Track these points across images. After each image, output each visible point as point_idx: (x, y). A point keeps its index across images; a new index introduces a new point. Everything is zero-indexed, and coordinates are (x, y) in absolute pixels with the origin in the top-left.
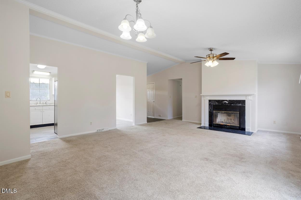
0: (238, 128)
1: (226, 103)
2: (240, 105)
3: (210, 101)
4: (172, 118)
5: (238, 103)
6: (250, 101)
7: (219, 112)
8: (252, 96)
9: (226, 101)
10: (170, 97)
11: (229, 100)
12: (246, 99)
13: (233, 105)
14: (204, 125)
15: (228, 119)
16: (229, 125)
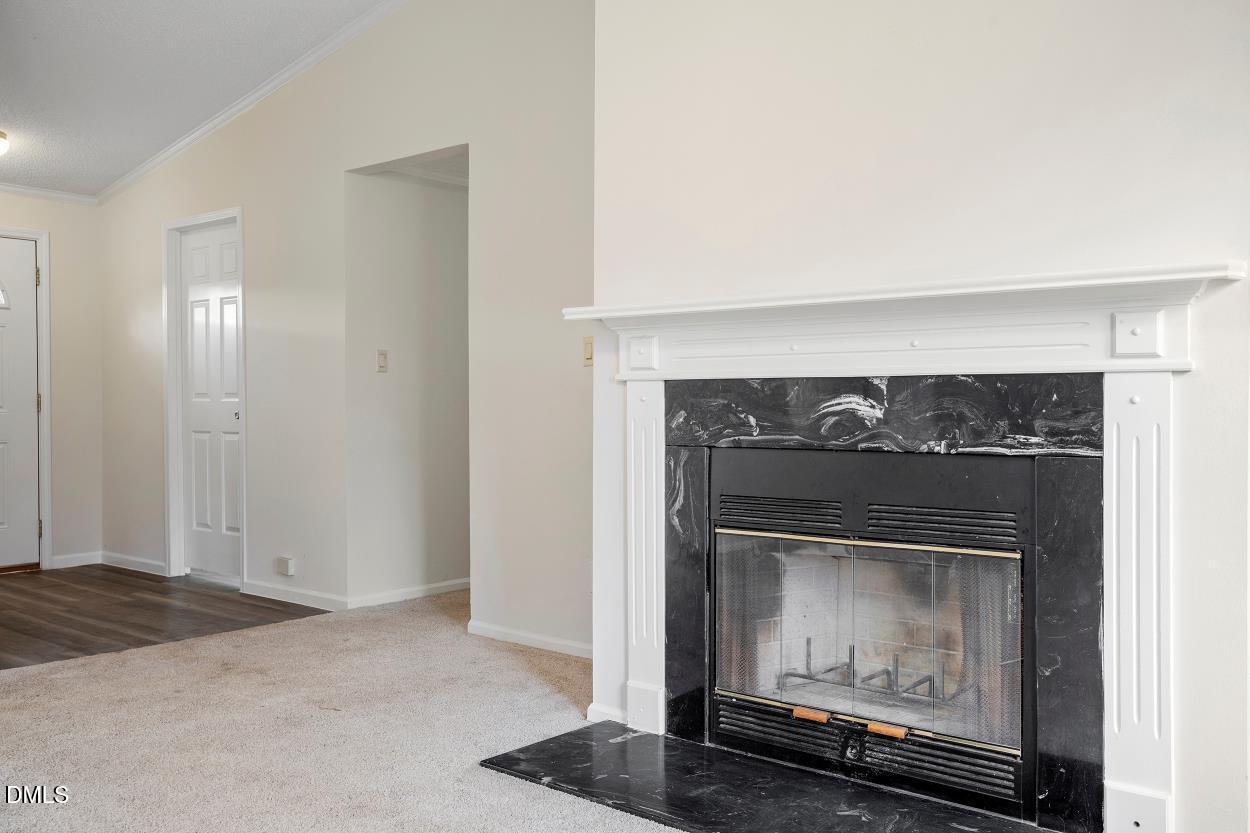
0: (1004, 783)
1: (852, 420)
2: (1037, 445)
3: (681, 394)
4: (414, 590)
5: (1003, 424)
6: (1173, 382)
7: (790, 548)
8: (1192, 311)
9: (862, 386)
10: (383, 368)
11: (897, 383)
12: (1113, 354)
13: (941, 448)
14: (616, 716)
15: (911, 633)
16: (892, 738)
